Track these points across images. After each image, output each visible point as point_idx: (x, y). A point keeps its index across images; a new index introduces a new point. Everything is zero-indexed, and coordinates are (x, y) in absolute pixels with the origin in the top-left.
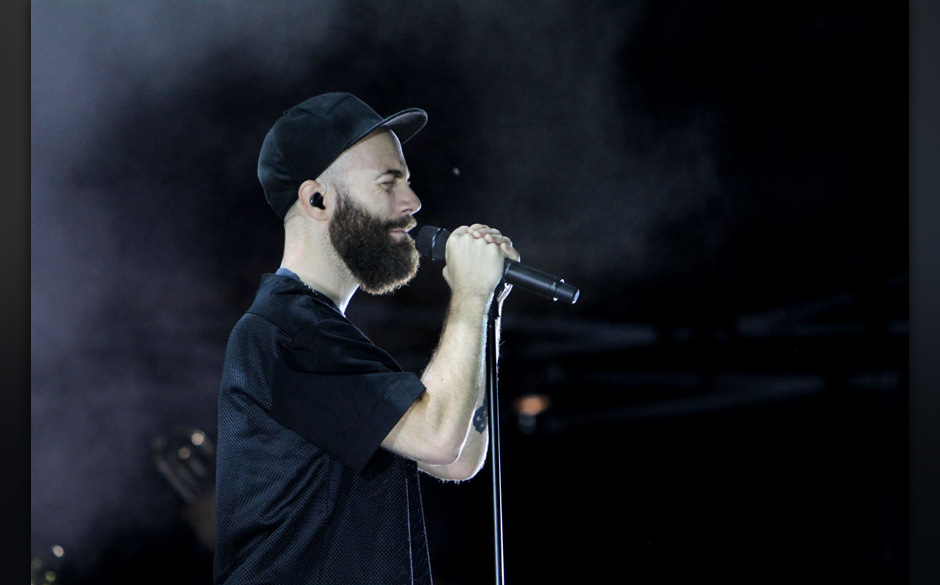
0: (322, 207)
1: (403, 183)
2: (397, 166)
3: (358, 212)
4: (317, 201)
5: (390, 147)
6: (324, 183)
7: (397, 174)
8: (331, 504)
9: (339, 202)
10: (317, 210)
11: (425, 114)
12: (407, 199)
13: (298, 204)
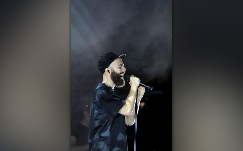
0: (109, 72)
1: (123, 67)
2: (122, 64)
3: (115, 73)
4: (108, 71)
5: (120, 60)
6: (109, 68)
7: (122, 65)
8: (112, 122)
9: (112, 71)
10: (109, 73)
11: (125, 54)
12: (124, 69)
13: (105, 72)
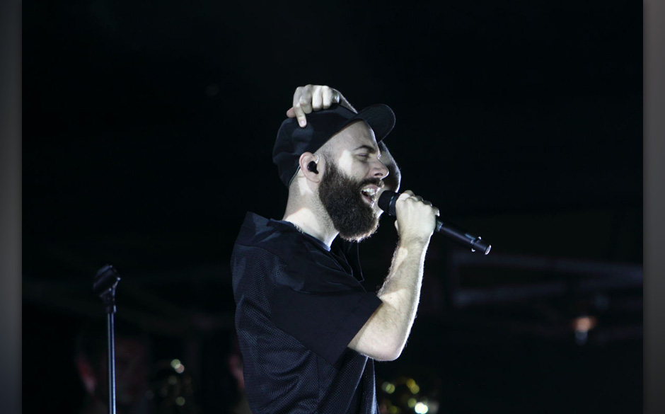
2: (370, 144)
3: (340, 176)
5: (365, 130)
6: (318, 156)
7: (370, 150)
9: (327, 168)
12: (378, 167)
